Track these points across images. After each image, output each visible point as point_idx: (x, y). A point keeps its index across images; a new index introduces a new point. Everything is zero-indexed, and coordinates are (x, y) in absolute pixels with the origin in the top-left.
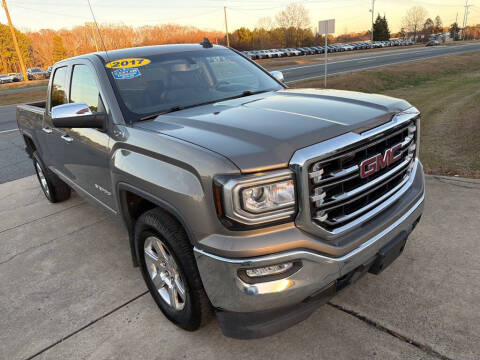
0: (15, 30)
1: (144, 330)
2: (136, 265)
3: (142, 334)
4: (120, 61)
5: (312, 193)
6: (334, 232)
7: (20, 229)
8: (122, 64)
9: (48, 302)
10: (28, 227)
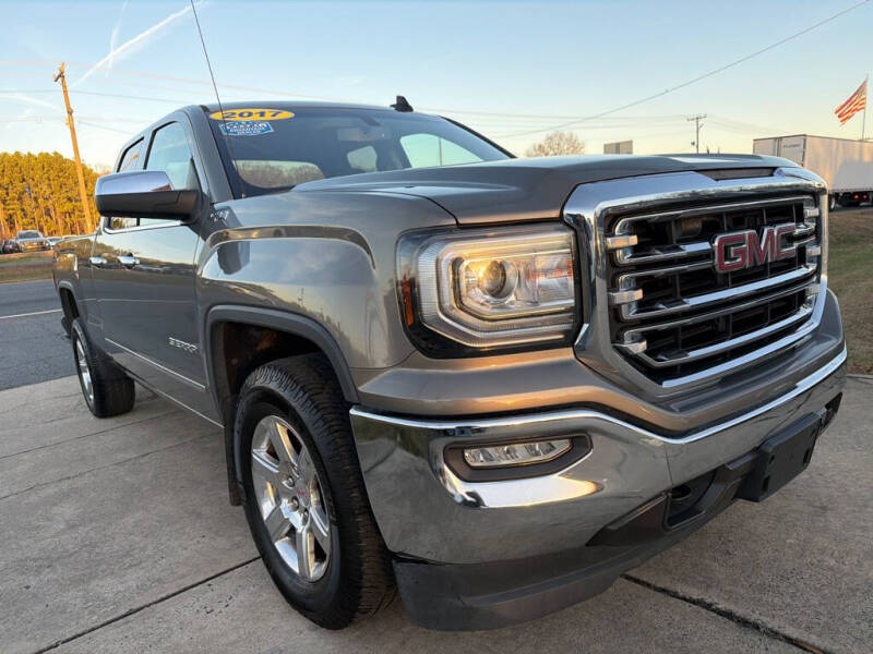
0: (84, 168)
1: (236, 628)
2: (236, 502)
3: (233, 637)
4: (238, 112)
5: (613, 286)
6: (667, 384)
7: (26, 457)
8: (241, 115)
9: (47, 575)
10: (41, 454)
